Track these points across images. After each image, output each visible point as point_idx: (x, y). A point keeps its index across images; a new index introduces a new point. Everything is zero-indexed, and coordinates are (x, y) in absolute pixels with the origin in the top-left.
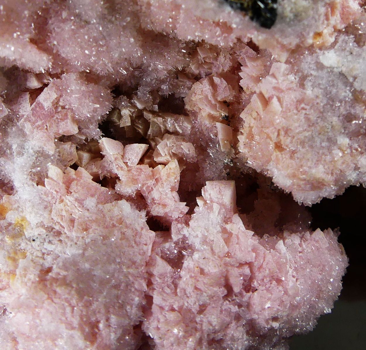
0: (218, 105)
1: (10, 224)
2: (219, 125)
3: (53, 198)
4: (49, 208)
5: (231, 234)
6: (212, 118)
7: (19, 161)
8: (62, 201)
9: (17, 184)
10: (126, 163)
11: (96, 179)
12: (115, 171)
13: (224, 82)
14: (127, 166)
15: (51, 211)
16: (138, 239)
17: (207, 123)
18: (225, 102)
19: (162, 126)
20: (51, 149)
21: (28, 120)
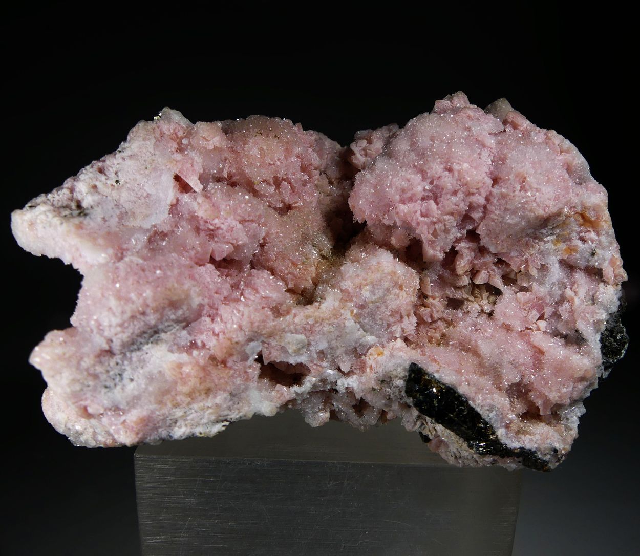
0: (430, 306)
1: (564, 242)
2: (430, 294)
3: (536, 257)
4: (539, 251)
5: (433, 234)
6: (434, 298)
7: (554, 280)
8: (531, 255)
9: (557, 265)
10: (489, 272)
11: (508, 265)
12: (496, 269)
13: (425, 319)
14: (488, 271)
15: (539, 250)
16: (489, 232)
17: (437, 295)
18: (425, 307)
19: (464, 292)
20: (535, 286)
21: (547, 304)
